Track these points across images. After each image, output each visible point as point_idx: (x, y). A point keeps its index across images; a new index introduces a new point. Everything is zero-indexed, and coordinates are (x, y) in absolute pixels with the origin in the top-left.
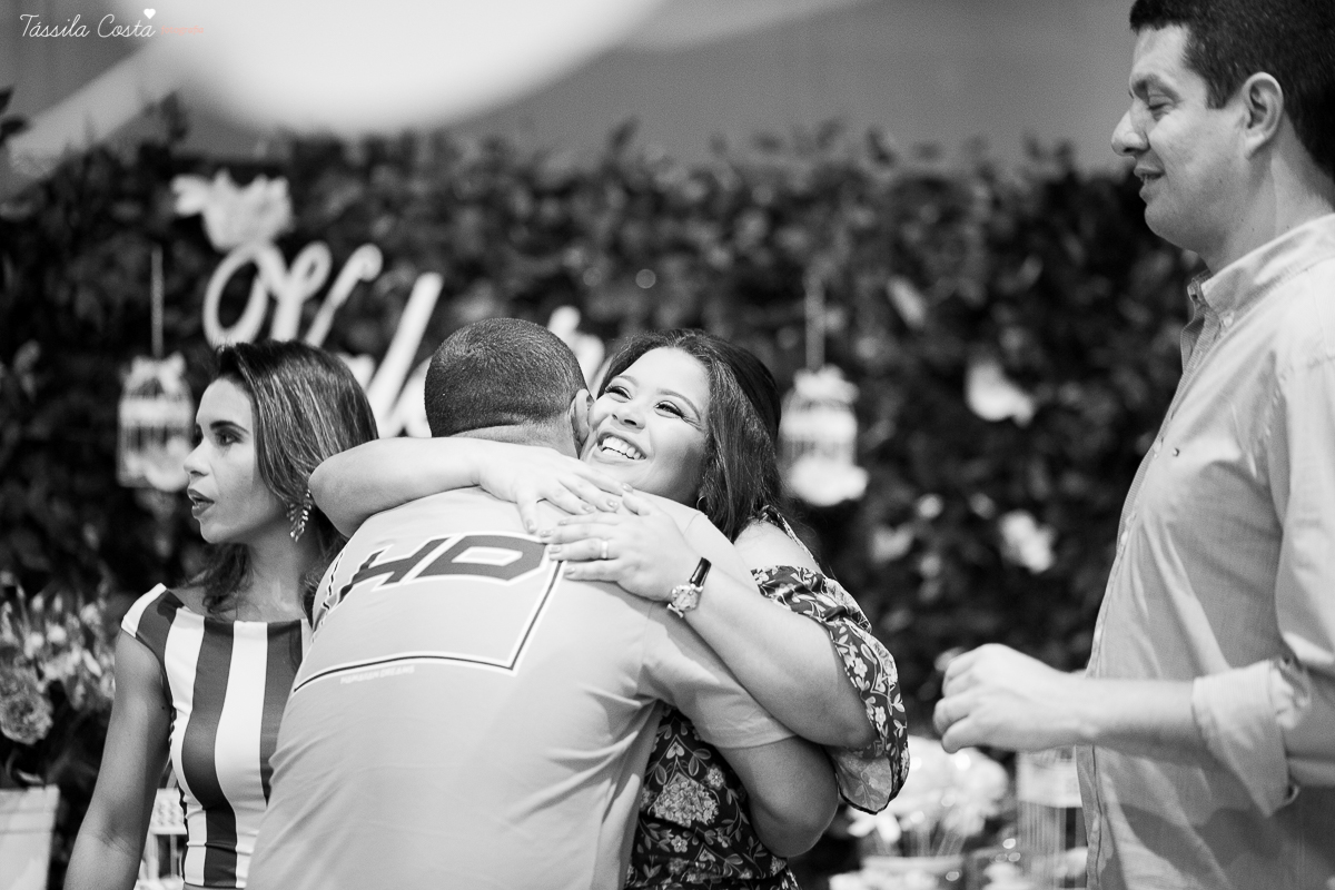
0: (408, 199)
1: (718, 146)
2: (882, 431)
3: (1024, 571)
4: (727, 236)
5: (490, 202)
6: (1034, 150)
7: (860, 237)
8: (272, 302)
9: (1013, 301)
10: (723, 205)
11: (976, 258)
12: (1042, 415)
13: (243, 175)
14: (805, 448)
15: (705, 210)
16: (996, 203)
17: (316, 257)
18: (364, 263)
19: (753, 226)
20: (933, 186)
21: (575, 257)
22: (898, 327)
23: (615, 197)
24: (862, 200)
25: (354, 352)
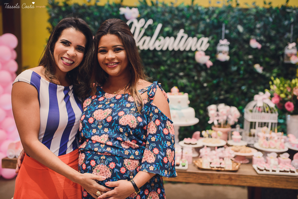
0: (158, 12)
1: (210, 2)
2: (234, 50)
3: (258, 73)
4: (210, 18)
5: (171, 12)
6: (265, 3)
7: (233, 17)
8: (135, 28)
9: (259, 29)
10: (210, 13)
11: (253, 21)
12: (262, 48)
13: (131, 8)
14: (221, 52)
15: (207, 13)
16: (257, 12)
17: (142, 21)
18: (150, 22)
19: (215, 16)
20: (247, 10)
21: (184, 20)
22: (239, 33)
23: (191, 11)
24: (233, 12)
25: (148, 36)
